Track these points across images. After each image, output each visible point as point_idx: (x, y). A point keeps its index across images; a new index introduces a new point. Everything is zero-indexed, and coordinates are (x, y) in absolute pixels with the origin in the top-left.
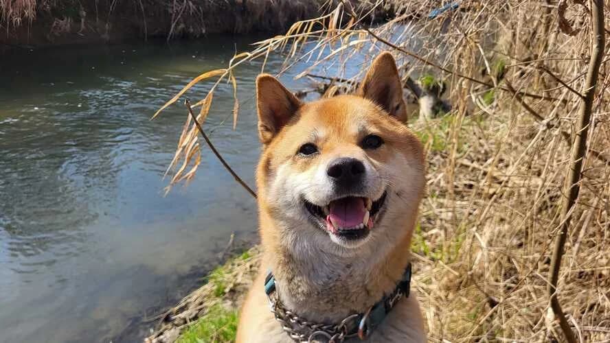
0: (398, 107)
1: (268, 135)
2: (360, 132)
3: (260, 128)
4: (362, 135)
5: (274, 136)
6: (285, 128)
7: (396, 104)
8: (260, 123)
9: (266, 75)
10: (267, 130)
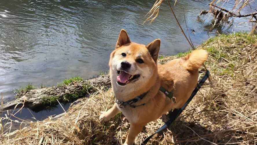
0: (156, 55)
1: (118, 46)
2: (139, 57)
3: (117, 43)
4: (139, 58)
5: (120, 47)
6: (123, 46)
7: (155, 54)
8: (118, 42)
9: (124, 30)
10: (119, 45)
